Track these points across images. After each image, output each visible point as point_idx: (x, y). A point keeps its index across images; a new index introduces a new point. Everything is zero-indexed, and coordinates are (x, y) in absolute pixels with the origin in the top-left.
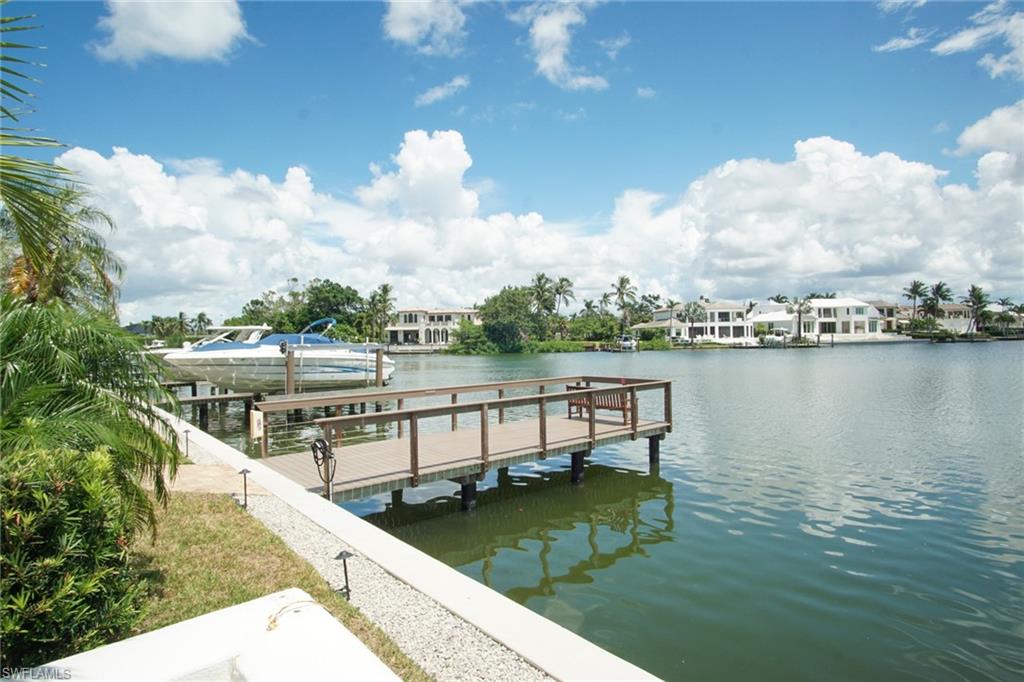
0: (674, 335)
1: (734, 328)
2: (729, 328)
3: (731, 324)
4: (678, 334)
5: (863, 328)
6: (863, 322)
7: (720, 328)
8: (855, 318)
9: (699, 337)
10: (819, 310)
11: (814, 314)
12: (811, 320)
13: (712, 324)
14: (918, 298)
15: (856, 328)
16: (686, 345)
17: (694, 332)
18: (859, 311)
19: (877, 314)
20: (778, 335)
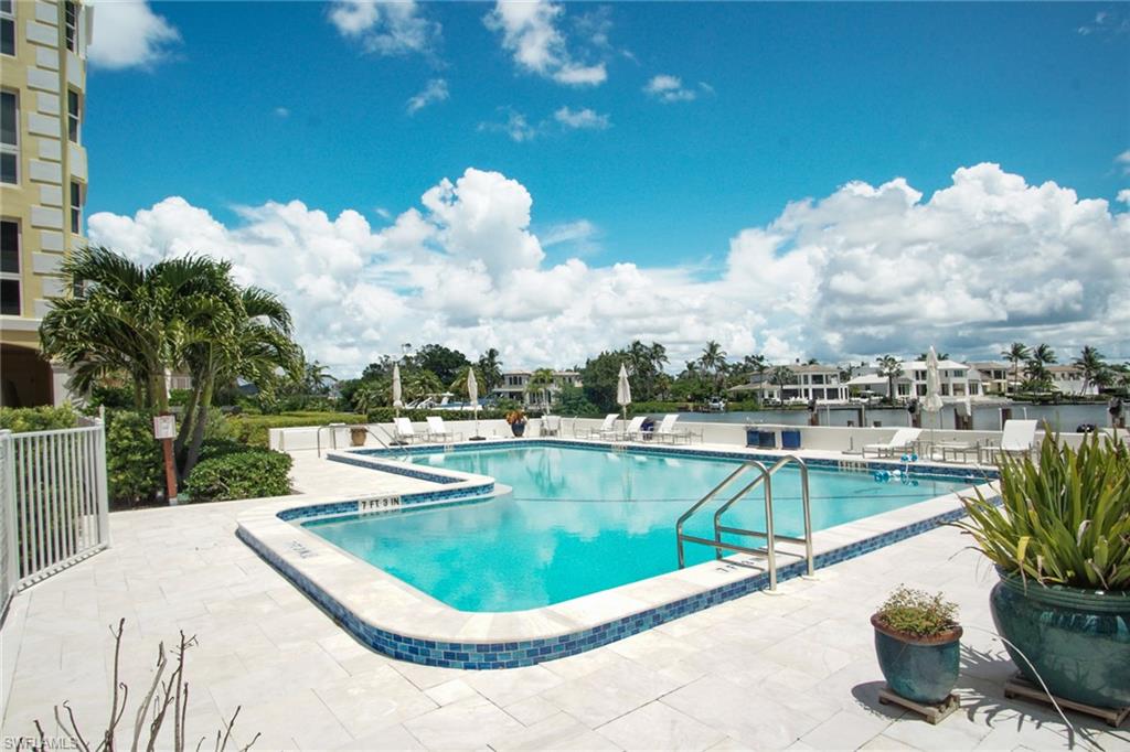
0: (767, 397)
1: (828, 390)
2: (823, 390)
3: (825, 386)
4: (771, 396)
5: (962, 390)
6: (963, 385)
7: (814, 390)
8: (955, 380)
9: (793, 399)
10: (917, 372)
11: (911, 377)
12: (905, 383)
13: (806, 387)
14: (1019, 361)
15: (955, 390)
16: (776, 406)
17: (786, 394)
18: (958, 373)
19: (978, 376)
20: (864, 397)
